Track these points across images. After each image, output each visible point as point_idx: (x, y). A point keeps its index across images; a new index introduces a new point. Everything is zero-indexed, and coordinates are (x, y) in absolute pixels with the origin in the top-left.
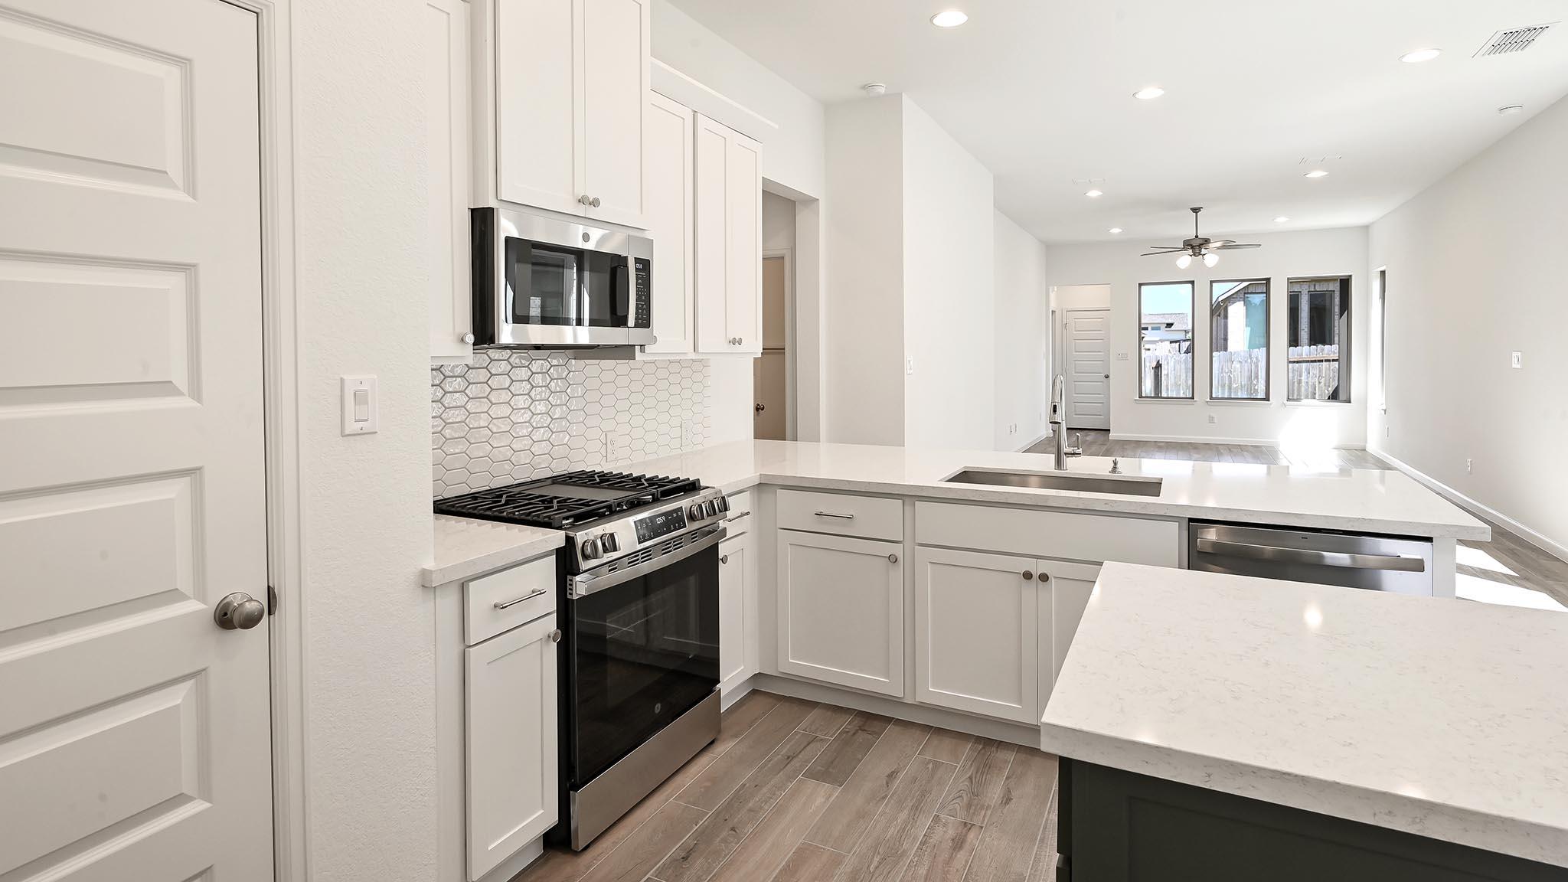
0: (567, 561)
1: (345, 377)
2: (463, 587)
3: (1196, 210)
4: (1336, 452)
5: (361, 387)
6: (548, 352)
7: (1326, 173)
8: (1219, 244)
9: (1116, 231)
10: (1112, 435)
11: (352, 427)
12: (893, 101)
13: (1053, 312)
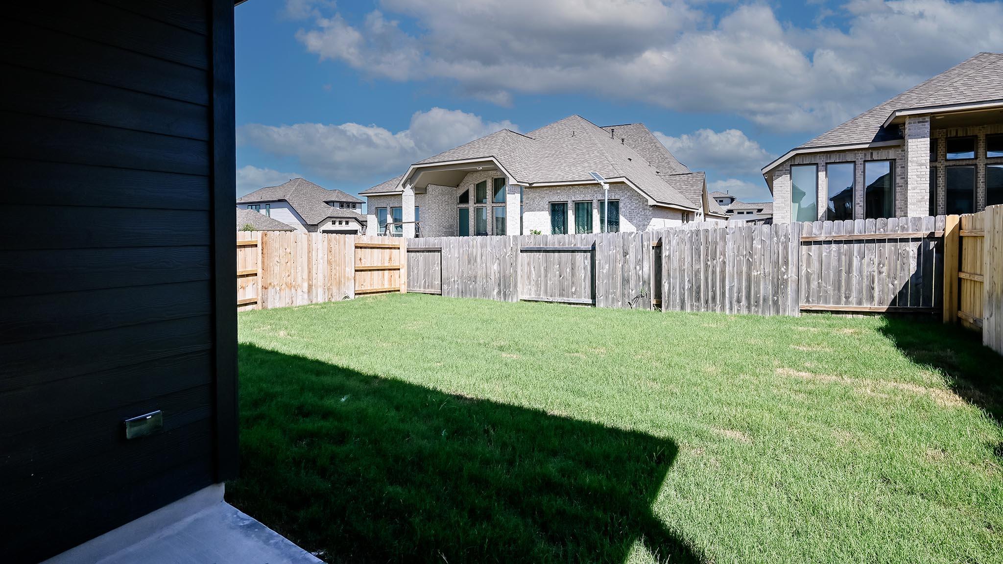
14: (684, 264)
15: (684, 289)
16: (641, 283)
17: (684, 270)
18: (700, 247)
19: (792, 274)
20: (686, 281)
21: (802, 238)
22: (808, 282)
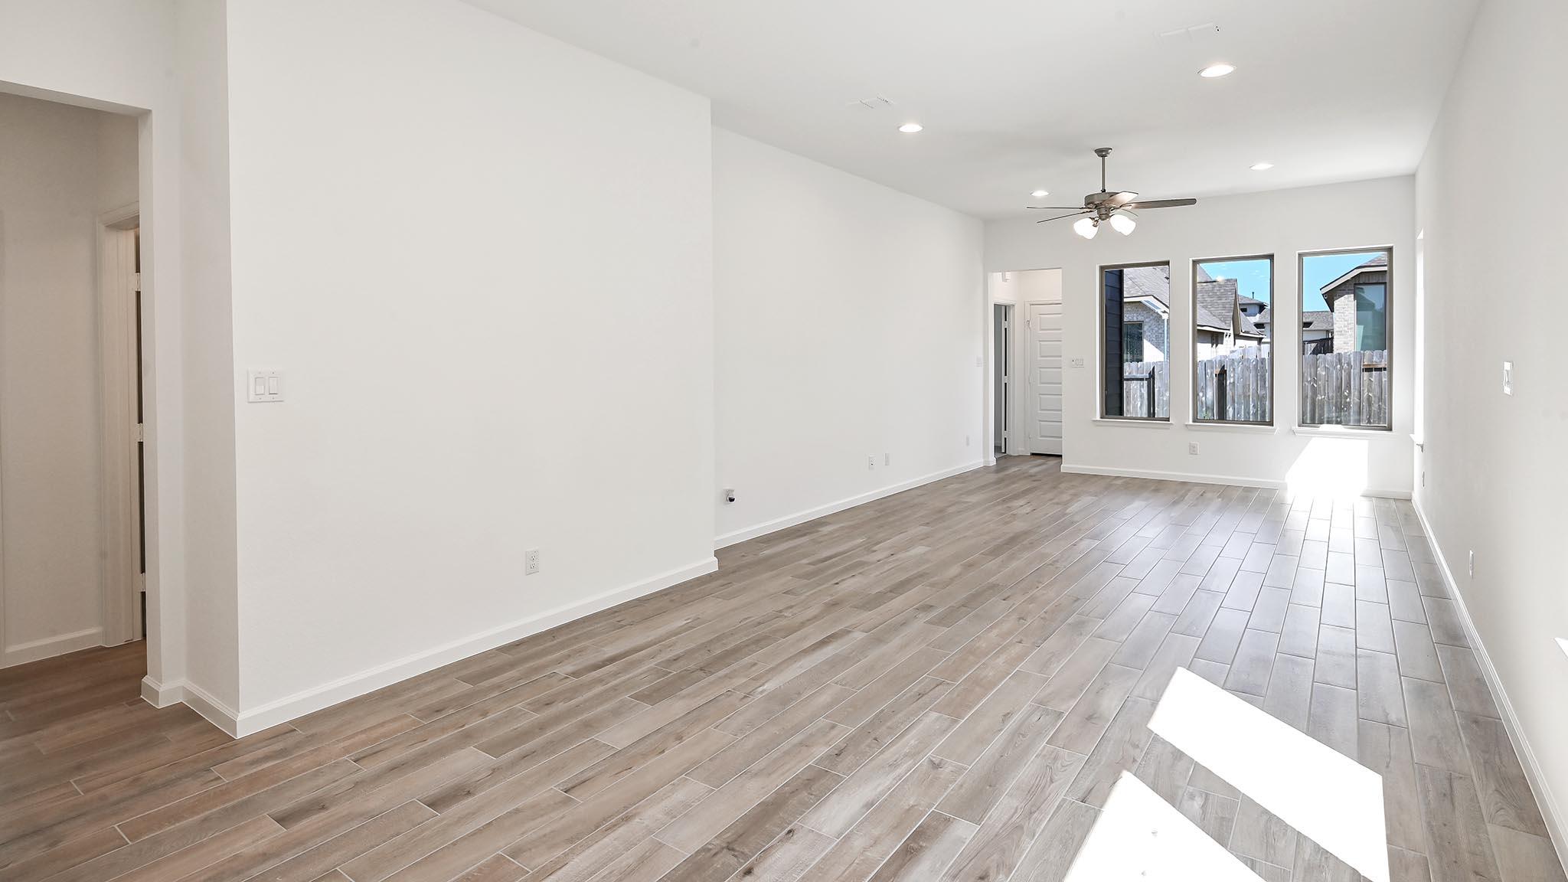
3: (1102, 153)
4: (1367, 501)
10: (1066, 466)
14: (1249, 391)
15: (1249, 413)
16: (1204, 409)
17: (1249, 396)
18: (1265, 375)
19: (1354, 399)
20: (1251, 406)
21: (1364, 365)
22: (1370, 404)
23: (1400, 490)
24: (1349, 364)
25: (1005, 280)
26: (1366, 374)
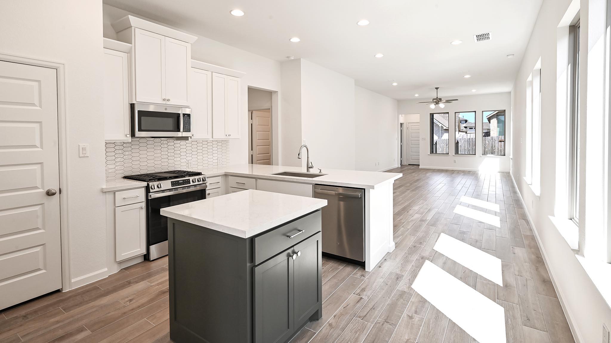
0: (148, 189)
1: (80, 144)
2: (114, 193)
3: (437, 88)
4: (499, 174)
5: (84, 147)
6: (167, 138)
7: (470, 76)
8: (444, 101)
9: (417, 95)
10: (420, 167)
11: (81, 155)
12: (297, 61)
13: (401, 124)
23: (507, 171)
24: (495, 140)
25: (402, 116)
26: (500, 142)
